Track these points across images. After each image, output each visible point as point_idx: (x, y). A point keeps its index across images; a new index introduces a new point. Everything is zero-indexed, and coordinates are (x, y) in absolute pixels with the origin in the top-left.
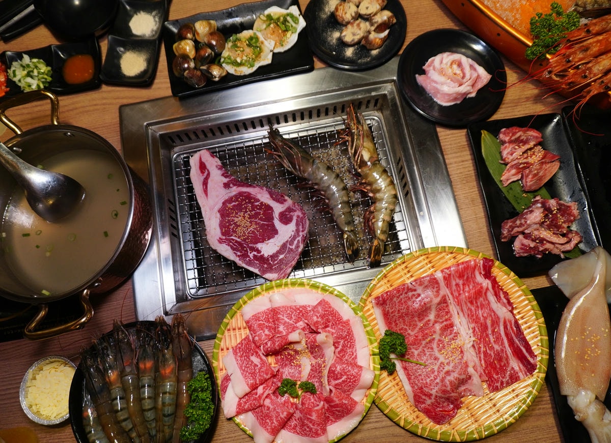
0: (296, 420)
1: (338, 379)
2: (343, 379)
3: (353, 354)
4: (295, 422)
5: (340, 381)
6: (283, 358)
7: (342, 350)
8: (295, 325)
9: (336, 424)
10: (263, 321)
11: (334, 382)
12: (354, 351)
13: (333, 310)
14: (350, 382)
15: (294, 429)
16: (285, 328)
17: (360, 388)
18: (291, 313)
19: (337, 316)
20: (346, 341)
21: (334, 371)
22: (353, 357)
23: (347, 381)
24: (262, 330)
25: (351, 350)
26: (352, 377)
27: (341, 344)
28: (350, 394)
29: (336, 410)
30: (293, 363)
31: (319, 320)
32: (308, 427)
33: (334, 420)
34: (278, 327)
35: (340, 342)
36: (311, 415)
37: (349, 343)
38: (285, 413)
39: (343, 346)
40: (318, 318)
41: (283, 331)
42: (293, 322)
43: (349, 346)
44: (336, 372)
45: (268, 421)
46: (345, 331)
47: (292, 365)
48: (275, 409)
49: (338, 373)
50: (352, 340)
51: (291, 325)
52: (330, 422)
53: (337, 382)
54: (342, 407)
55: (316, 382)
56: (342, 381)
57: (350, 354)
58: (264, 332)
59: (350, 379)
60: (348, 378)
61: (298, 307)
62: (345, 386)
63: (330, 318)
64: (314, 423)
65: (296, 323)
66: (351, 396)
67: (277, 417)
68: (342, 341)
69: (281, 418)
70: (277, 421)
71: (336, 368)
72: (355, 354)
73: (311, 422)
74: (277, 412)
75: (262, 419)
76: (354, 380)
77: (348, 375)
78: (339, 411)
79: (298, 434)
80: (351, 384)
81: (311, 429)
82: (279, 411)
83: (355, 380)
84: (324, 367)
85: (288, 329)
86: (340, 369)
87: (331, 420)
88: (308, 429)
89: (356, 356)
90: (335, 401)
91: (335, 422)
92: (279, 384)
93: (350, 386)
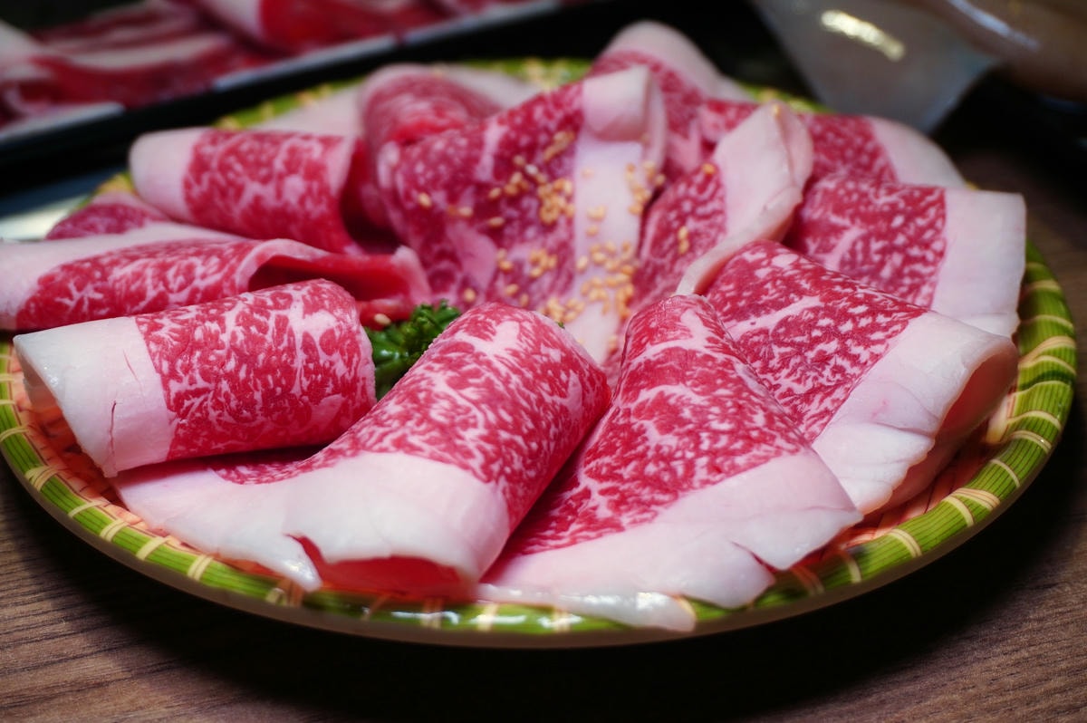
1: (757, 308)
5: (770, 321)
14: (829, 334)
20: (880, 237)
21: (754, 268)
35: (837, 231)
37: (897, 259)
43: (886, 272)
44: (763, 274)
49: (775, 276)
50: (926, 246)
53: (745, 325)
56: (784, 322)
59: (841, 317)
60: (829, 312)
68: (853, 233)
76: (864, 322)
77: (831, 294)
80: (832, 346)
83: (871, 331)
93: (823, 359)
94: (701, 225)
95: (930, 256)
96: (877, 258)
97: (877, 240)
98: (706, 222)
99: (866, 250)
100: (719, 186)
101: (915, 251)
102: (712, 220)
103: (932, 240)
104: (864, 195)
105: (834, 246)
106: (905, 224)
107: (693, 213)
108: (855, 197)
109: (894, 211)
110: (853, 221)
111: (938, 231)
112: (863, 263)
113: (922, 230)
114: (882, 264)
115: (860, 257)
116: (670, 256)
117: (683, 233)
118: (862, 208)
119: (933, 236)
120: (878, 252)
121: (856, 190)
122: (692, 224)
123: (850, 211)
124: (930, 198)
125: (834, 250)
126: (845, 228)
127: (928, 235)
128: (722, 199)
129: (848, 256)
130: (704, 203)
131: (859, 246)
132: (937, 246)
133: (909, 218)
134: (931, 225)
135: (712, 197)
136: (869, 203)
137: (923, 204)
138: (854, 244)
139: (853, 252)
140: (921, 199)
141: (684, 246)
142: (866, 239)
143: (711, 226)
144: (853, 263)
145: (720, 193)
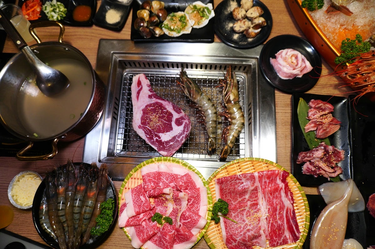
0: (157, 237)
1: (186, 220)
2: (189, 220)
3: (197, 208)
4: (157, 238)
5: (187, 221)
6: (158, 201)
7: (192, 204)
8: (169, 184)
9: (179, 244)
10: (151, 178)
11: (183, 221)
12: (198, 206)
13: (192, 181)
14: (192, 223)
15: (155, 241)
16: (163, 185)
17: (198, 228)
18: (168, 177)
19: (193, 184)
20: (195, 199)
21: (185, 215)
22: (197, 209)
23: (190, 222)
24: (150, 182)
25: (197, 205)
26: (194, 221)
27: (192, 200)
28: (191, 230)
29: (181, 237)
30: (164, 205)
31: (183, 184)
32: (163, 243)
33: (178, 242)
34: (159, 183)
35: (191, 199)
36: (166, 237)
37: (197, 201)
38: (152, 232)
39: (193, 202)
40: (182, 183)
41: (162, 186)
42: (168, 182)
43: (196, 203)
44: (186, 216)
45: (141, 234)
46: (196, 194)
47: (162, 206)
48: (147, 228)
49: (187, 216)
50: (199, 200)
51: (167, 183)
52: (176, 242)
53: (185, 221)
54: (184, 236)
55: (174, 218)
56: (188, 221)
57: (196, 207)
58: (151, 184)
59: (193, 221)
60: (192, 221)
61: (173, 174)
62: (189, 225)
63: (190, 185)
64: (167, 241)
65: (170, 183)
66: (191, 231)
67: (147, 233)
68: (193, 199)
69: (149, 234)
70: (146, 235)
71: (186, 213)
72: (198, 208)
73: (165, 240)
74: (148, 231)
75: (139, 233)
77: (191, 219)
78: (182, 238)
79: (157, 245)
80: (192, 224)
81: (165, 244)
82: (149, 230)
83: (195, 223)
84: (180, 211)
85: (164, 186)
86: (188, 215)
87: (177, 242)
88: (162, 244)
89: (199, 209)
90: (181, 232)
91: (179, 243)
92: (153, 215)
93: (192, 225)
101: (198, 200)
109: (196, 196)
113: (199, 198)
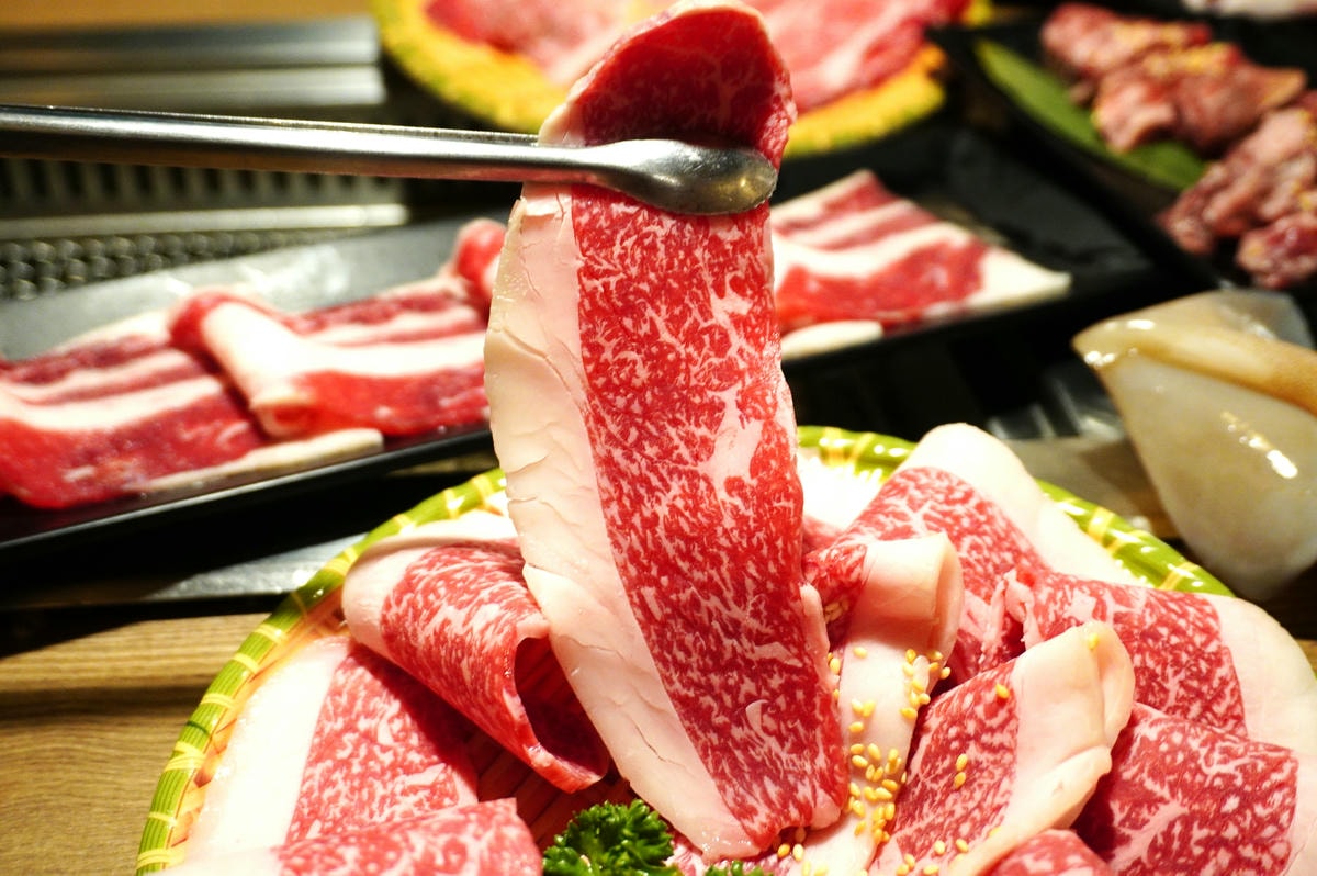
94: (985, 757)
95: (1267, 861)
96: (1198, 851)
97: (1201, 827)
98: (991, 757)
99: (1185, 837)
100: (1011, 716)
102: (998, 757)
103: (1273, 840)
104: (1193, 757)
105: (1145, 822)
106: (1240, 810)
107: (977, 737)
108: (1180, 757)
110: (1173, 795)
111: (1282, 829)
112: (1179, 854)
113: (1260, 823)
114: (1204, 859)
115: (1176, 845)
116: (942, 782)
117: (962, 760)
118: (1187, 776)
119: (1276, 835)
120: (1199, 843)
121: (1184, 747)
122: (973, 752)
123: (1171, 778)
124: (1277, 777)
125: (1145, 827)
126: (1162, 800)
127: (1270, 830)
128: (1013, 733)
129: (1160, 841)
130: (992, 731)
131: (1177, 829)
132: (1278, 849)
133: (1247, 802)
134: (1274, 819)
135: (1002, 727)
136: (1199, 770)
137: (1266, 784)
138: (1171, 825)
139: (1168, 835)
140: (1264, 776)
141: (961, 778)
142: (1187, 821)
143: (995, 763)
144: (1166, 851)
145: (1012, 725)
